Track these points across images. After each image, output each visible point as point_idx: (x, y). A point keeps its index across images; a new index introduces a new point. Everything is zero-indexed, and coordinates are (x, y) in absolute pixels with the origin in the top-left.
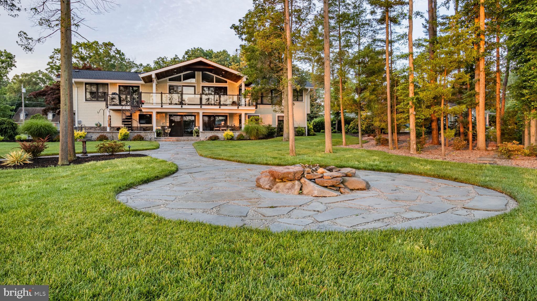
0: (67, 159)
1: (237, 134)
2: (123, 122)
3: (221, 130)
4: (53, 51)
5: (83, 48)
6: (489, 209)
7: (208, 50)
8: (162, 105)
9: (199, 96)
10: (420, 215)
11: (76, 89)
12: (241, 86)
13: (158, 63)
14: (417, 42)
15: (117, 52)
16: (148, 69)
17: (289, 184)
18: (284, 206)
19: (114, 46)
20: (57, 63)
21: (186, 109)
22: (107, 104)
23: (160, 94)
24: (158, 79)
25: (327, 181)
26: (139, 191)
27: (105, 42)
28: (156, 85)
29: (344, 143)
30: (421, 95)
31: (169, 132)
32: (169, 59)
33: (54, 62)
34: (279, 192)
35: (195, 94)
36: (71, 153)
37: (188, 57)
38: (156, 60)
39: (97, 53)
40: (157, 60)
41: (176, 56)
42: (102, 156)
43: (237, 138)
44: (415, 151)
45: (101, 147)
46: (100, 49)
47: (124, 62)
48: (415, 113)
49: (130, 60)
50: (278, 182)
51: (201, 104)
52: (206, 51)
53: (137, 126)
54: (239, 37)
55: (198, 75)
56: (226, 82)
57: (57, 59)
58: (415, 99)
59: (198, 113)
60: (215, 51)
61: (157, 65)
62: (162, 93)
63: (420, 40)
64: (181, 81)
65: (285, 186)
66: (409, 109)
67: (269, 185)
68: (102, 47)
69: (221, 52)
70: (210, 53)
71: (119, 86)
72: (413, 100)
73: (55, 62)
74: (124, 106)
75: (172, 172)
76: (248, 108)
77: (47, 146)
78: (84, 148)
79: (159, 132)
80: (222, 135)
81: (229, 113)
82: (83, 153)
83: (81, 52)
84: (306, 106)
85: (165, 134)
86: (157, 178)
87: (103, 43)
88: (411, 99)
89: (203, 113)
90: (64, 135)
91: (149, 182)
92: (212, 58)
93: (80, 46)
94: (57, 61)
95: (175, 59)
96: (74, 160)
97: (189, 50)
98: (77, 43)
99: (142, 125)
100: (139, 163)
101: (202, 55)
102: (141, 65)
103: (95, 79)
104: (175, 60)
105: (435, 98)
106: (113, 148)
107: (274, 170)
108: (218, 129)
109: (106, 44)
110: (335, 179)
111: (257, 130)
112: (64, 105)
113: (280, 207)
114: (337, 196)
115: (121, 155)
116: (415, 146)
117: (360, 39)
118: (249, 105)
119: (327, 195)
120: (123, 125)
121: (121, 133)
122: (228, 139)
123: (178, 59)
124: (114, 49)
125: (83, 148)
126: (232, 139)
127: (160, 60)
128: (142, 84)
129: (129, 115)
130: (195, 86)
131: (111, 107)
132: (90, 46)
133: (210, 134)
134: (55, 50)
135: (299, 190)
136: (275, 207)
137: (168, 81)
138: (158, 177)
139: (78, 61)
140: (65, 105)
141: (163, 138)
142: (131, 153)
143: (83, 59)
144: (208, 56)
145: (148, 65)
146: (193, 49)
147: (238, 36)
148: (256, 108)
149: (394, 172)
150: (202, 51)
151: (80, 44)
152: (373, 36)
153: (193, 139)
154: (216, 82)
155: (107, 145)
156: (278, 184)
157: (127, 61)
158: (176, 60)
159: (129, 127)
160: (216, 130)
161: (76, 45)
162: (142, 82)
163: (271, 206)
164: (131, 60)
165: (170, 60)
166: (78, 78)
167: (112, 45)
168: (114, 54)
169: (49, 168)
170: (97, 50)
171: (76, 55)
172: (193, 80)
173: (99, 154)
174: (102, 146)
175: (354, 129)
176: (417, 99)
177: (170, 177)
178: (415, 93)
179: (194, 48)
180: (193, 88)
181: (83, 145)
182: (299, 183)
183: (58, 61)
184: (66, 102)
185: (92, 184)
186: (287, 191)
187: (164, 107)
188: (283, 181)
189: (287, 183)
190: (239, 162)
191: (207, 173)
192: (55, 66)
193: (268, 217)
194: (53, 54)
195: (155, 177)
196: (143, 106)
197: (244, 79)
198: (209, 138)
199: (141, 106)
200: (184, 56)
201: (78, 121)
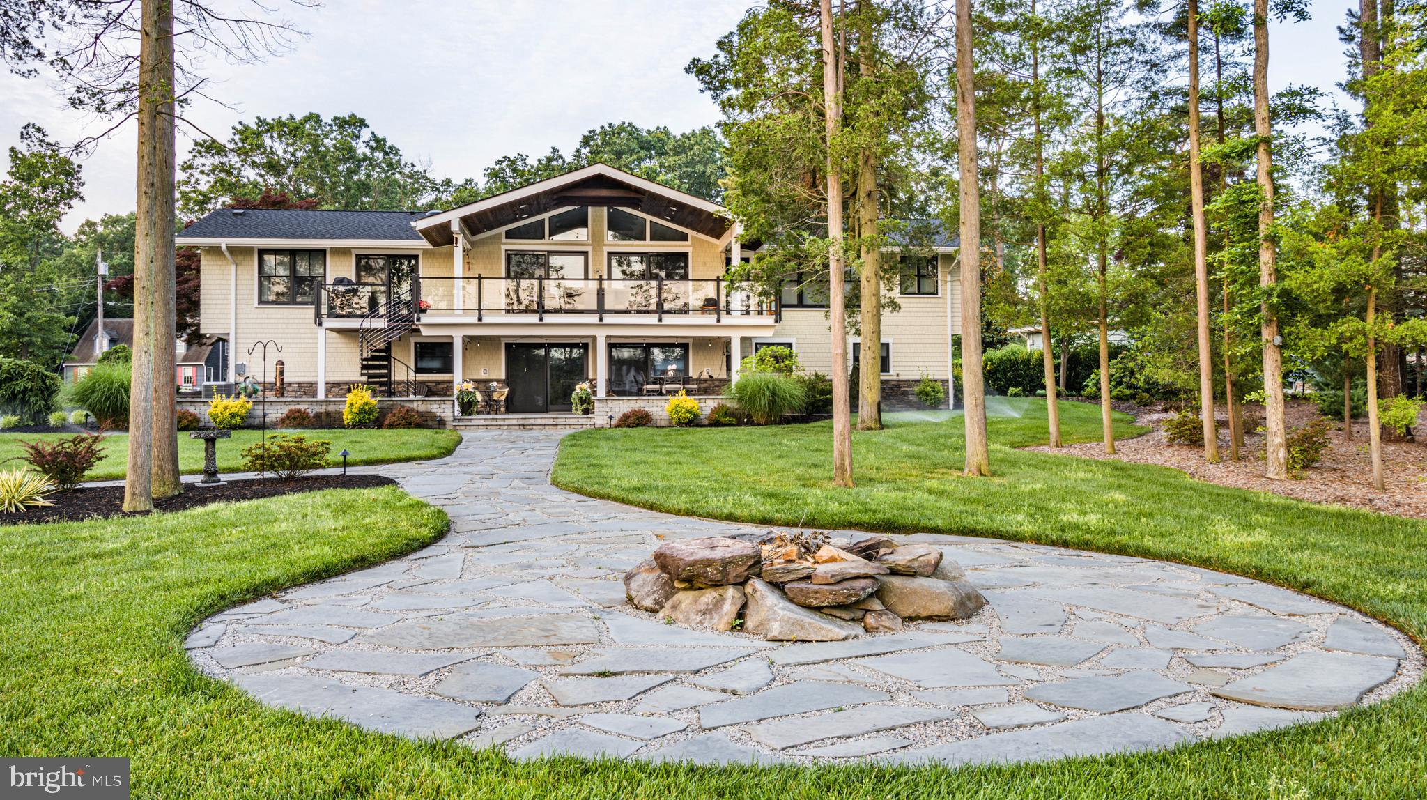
0: (149, 494)
1: (708, 405)
2: (364, 367)
3: (664, 392)
4: (192, 146)
5: (275, 136)
6: (1292, 703)
7: (653, 129)
8: (480, 314)
9: (594, 285)
10: (1043, 715)
11: (233, 267)
12: (728, 250)
13: (497, 176)
14: (1285, 100)
15: (374, 145)
16: (467, 194)
17: (709, 596)
18: (643, 672)
19: (367, 126)
20: (202, 183)
21: (557, 326)
22: (318, 315)
23: (476, 281)
24: (473, 233)
25: (816, 592)
26: (281, 606)
27: (341, 115)
28: (466, 252)
29: (1053, 439)
30: (1295, 281)
31: (503, 398)
32: (532, 162)
33: (193, 180)
34: (676, 621)
35: (586, 278)
36: (166, 476)
37: (590, 152)
38: (493, 165)
39: (316, 150)
40: (497, 168)
41: (554, 150)
42: (259, 482)
43: (709, 419)
44: (1284, 472)
45: (257, 457)
46: (326, 136)
47: (398, 176)
48: (1278, 340)
49: (415, 169)
50: (679, 590)
51: (601, 310)
52: (649, 132)
53: (404, 379)
54: (713, 97)
55: (598, 219)
56: (684, 237)
57: (202, 172)
58: (1275, 294)
59: (594, 338)
60: (676, 131)
61: (495, 182)
62: (480, 278)
63: (1294, 94)
64: (543, 237)
65: (696, 602)
66: (1259, 326)
67: (653, 597)
68: (332, 131)
69: (694, 134)
70: (660, 140)
71: (357, 255)
72: (1270, 295)
73: (197, 180)
74: (368, 320)
75: (416, 544)
76: (753, 319)
77: (102, 454)
78: (210, 456)
79: (466, 400)
80: (660, 408)
81: (695, 338)
82: (205, 472)
83: (271, 148)
84: (949, 310)
85: (491, 405)
86: (362, 563)
87: (335, 119)
88: (1264, 293)
89: (608, 337)
90: (140, 423)
91: (330, 577)
92: (666, 154)
93: (268, 131)
94: (201, 177)
95: (550, 160)
96: (174, 497)
97: (593, 131)
98: (260, 121)
99: (422, 377)
100: (344, 509)
101: (634, 145)
102: (448, 183)
103: (286, 237)
104: (549, 166)
105: (1340, 291)
106: (291, 460)
107: (668, 552)
108: (657, 387)
109: (344, 121)
110: (847, 585)
111: (774, 393)
112: (141, 335)
113: (632, 673)
114: (845, 639)
115: (316, 478)
116: (1282, 454)
117: (1100, 95)
118: (760, 313)
119: (813, 637)
120: (365, 379)
121: (352, 404)
122: (680, 424)
123: (560, 161)
124: (365, 134)
125: (207, 458)
126: (693, 422)
127: (504, 164)
128: (425, 251)
129: (382, 346)
130: (585, 253)
131: (329, 323)
132: (296, 129)
133: (625, 406)
134: (196, 144)
135: (734, 616)
136: (615, 674)
137: (504, 240)
138: (363, 559)
139: (261, 175)
140: (147, 334)
141: (478, 419)
142: (351, 471)
143: (274, 167)
144: (654, 148)
145: (469, 181)
146: (607, 128)
147: (709, 94)
148: (776, 321)
149: (1128, 554)
150: (633, 132)
151: (267, 124)
152: (1149, 83)
153: (572, 422)
154: (652, 239)
155: (276, 449)
156: (680, 596)
157: (407, 171)
158: (554, 163)
159: (382, 384)
160: (650, 392)
161: (254, 127)
162: (424, 244)
163: (601, 670)
164: (419, 168)
165: (535, 164)
166: (237, 235)
167: (362, 123)
168: (368, 151)
169: (87, 522)
170: (316, 141)
171: (257, 159)
172: (579, 235)
173: (251, 475)
174: (259, 452)
175: (1120, 383)
176: (1285, 293)
177: (405, 559)
178: (1279, 275)
179: (610, 125)
180: (581, 259)
181: (206, 450)
182: (738, 595)
183: (204, 178)
184: (148, 327)
185: (158, 580)
186: (699, 618)
187: (486, 320)
188: (691, 588)
189: (704, 594)
190: (652, 507)
191: (522, 547)
192: (194, 192)
193: (566, 706)
194: (190, 156)
195: (355, 561)
196: (425, 319)
197: (738, 229)
198: (620, 420)
199: (418, 320)
200: (578, 151)
201: (236, 365)
